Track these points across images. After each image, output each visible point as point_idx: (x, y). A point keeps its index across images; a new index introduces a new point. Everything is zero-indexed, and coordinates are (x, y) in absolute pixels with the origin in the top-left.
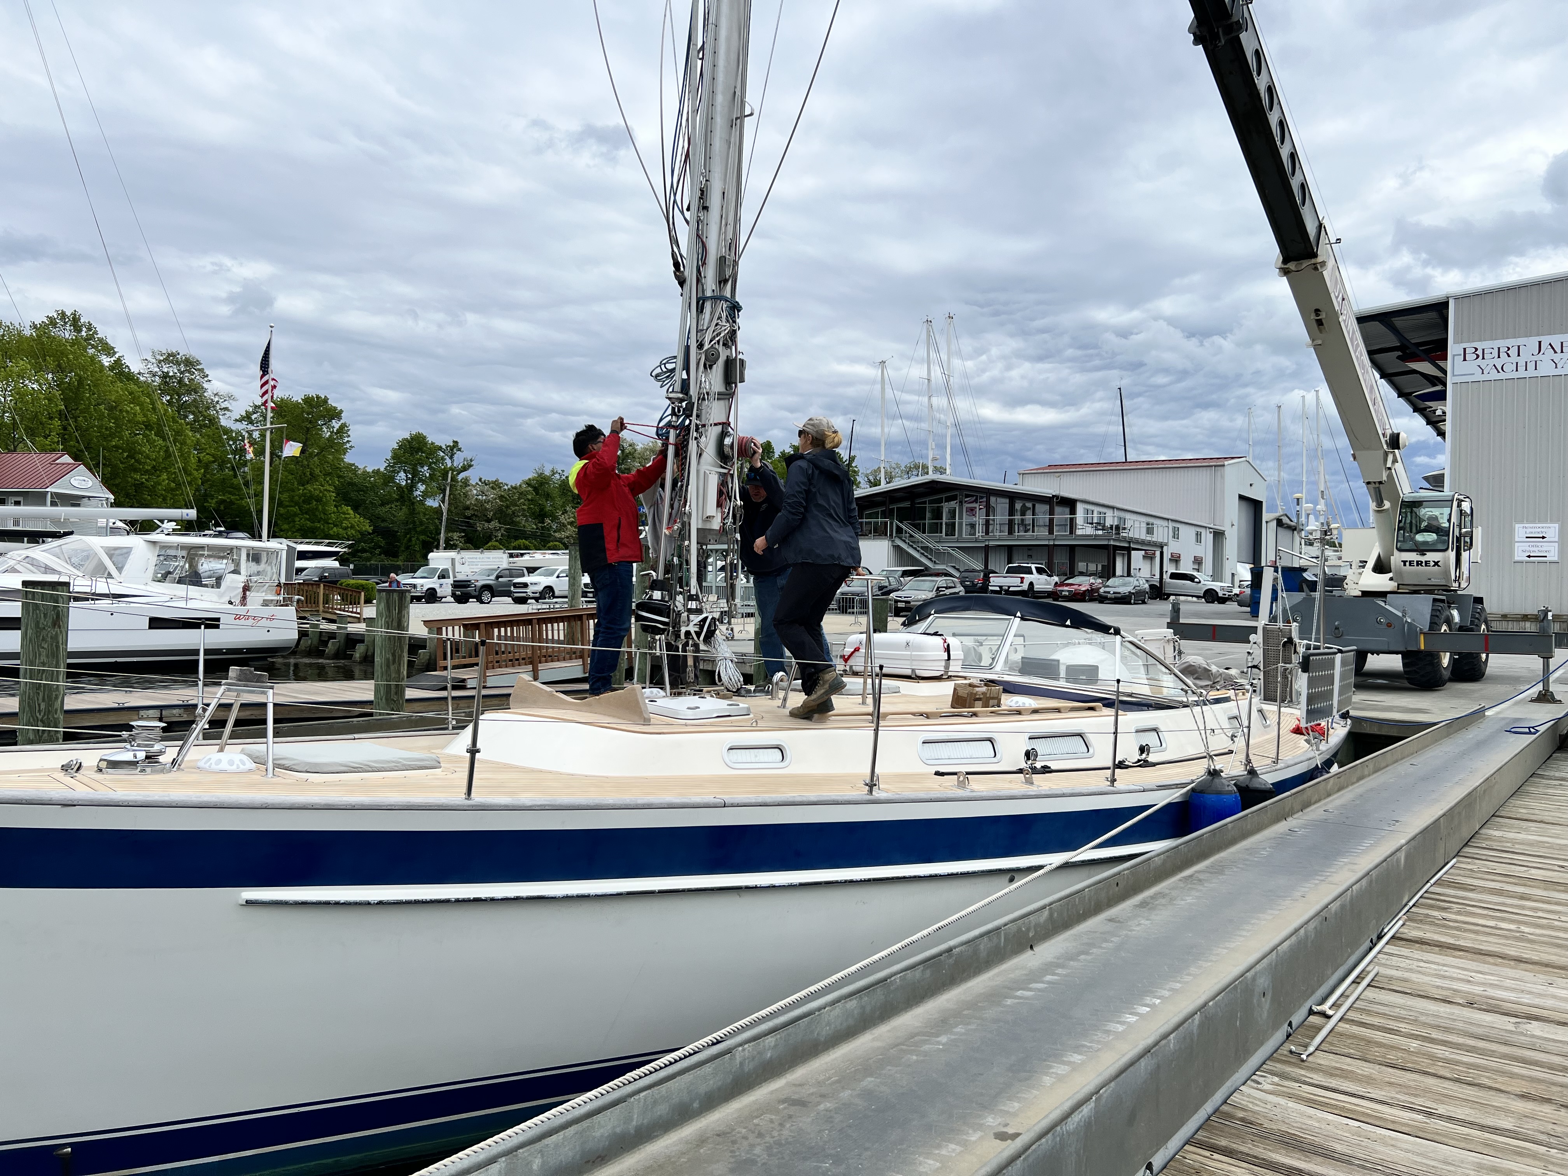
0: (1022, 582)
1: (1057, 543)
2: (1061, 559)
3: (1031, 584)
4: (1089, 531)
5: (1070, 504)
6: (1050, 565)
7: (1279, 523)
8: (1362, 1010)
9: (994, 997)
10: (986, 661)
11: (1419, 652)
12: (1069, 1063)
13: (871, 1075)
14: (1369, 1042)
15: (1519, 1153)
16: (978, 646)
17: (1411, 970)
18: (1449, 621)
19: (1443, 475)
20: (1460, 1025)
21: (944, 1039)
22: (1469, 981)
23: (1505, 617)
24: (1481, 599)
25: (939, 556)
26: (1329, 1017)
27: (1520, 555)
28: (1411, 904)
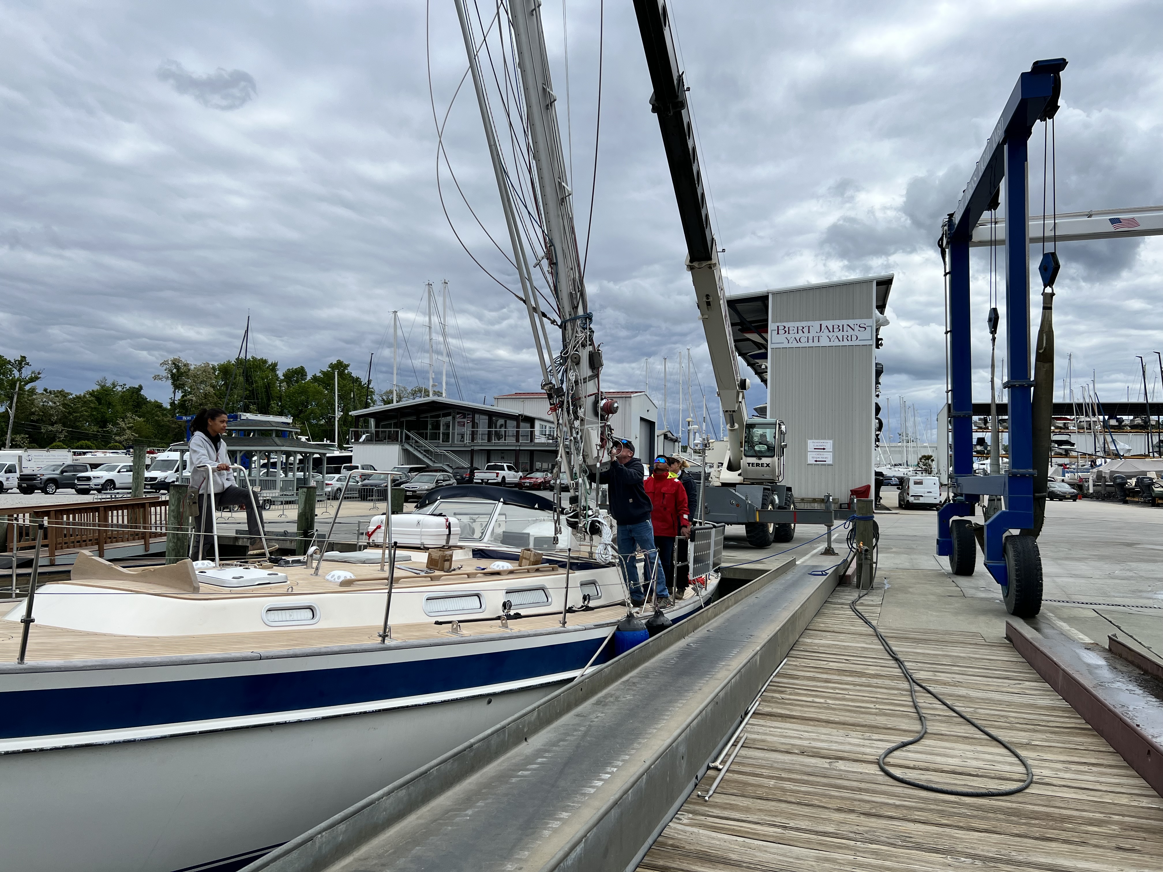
0: (497, 476)
1: (522, 448)
2: (524, 460)
3: (504, 478)
4: (543, 440)
5: (531, 421)
6: (517, 464)
7: (666, 437)
8: (739, 764)
9: (503, 777)
10: (477, 535)
11: (756, 523)
12: (560, 819)
13: (418, 845)
14: (746, 784)
15: (840, 847)
16: (472, 523)
17: (766, 734)
18: (773, 502)
19: (766, 407)
20: (798, 767)
21: (469, 812)
22: (800, 738)
23: (803, 500)
24: (791, 488)
25: (438, 457)
26: (720, 770)
27: (811, 460)
28: (763, 690)
